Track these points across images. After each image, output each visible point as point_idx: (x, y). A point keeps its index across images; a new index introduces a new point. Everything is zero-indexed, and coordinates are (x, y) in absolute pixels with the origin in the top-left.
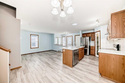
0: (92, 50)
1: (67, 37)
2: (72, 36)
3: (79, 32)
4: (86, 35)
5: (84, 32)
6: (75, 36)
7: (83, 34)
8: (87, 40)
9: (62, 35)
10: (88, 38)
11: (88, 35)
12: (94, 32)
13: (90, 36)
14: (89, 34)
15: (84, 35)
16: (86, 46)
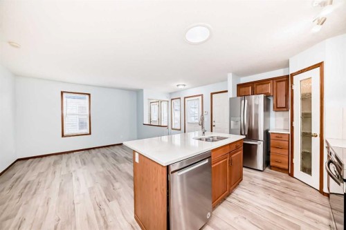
0: (278, 151)
1: (186, 99)
2: (202, 95)
3: (226, 80)
4: (253, 89)
5: (244, 80)
6: (212, 94)
7: (239, 86)
8: (257, 106)
9: (171, 94)
10: (259, 100)
11: (259, 88)
12: (288, 76)
13: (269, 91)
14: (265, 86)
15: (242, 90)
16: (251, 134)
